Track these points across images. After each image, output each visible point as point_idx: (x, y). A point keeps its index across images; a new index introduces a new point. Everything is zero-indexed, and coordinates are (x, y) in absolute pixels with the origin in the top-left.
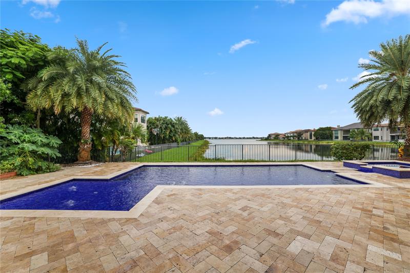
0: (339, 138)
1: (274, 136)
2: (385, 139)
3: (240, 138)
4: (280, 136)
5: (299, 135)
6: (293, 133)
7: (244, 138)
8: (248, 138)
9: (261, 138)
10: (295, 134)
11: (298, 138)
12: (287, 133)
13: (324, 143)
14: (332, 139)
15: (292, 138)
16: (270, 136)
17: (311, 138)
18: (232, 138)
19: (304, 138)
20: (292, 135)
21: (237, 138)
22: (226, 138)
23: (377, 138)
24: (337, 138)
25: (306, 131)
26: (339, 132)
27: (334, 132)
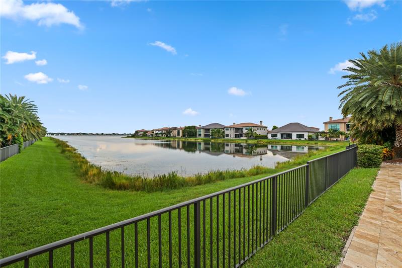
0: (202, 136)
1: (142, 133)
2: (232, 136)
3: (97, 134)
4: (149, 133)
5: (168, 132)
6: (162, 130)
7: (102, 134)
8: (107, 135)
9: (128, 135)
10: (164, 132)
11: (167, 136)
12: (156, 131)
13: (192, 140)
14: (196, 137)
15: (160, 135)
16: (137, 132)
17: (179, 135)
18: (87, 134)
19: (172, 135)
20: (160, 132)
21: (93, 135)
22: (77, 134)
23: (227, 136)
24: (200, 135)
25: (175, 129)
26: (202, 130)
27: (198, 130)
